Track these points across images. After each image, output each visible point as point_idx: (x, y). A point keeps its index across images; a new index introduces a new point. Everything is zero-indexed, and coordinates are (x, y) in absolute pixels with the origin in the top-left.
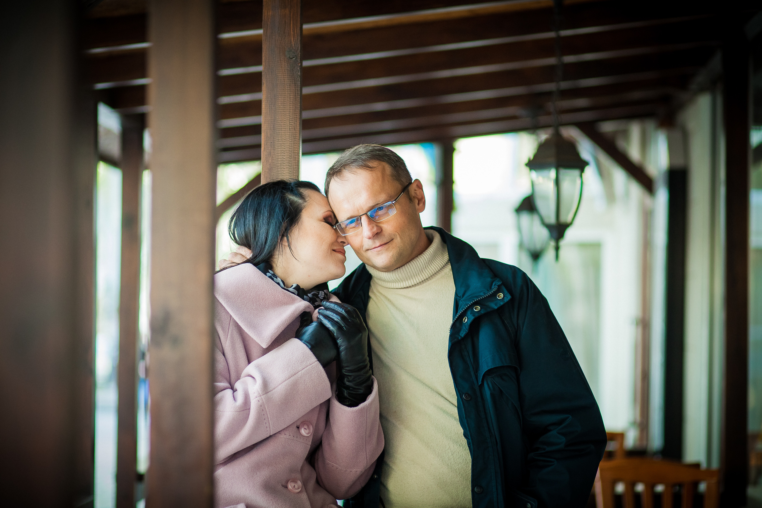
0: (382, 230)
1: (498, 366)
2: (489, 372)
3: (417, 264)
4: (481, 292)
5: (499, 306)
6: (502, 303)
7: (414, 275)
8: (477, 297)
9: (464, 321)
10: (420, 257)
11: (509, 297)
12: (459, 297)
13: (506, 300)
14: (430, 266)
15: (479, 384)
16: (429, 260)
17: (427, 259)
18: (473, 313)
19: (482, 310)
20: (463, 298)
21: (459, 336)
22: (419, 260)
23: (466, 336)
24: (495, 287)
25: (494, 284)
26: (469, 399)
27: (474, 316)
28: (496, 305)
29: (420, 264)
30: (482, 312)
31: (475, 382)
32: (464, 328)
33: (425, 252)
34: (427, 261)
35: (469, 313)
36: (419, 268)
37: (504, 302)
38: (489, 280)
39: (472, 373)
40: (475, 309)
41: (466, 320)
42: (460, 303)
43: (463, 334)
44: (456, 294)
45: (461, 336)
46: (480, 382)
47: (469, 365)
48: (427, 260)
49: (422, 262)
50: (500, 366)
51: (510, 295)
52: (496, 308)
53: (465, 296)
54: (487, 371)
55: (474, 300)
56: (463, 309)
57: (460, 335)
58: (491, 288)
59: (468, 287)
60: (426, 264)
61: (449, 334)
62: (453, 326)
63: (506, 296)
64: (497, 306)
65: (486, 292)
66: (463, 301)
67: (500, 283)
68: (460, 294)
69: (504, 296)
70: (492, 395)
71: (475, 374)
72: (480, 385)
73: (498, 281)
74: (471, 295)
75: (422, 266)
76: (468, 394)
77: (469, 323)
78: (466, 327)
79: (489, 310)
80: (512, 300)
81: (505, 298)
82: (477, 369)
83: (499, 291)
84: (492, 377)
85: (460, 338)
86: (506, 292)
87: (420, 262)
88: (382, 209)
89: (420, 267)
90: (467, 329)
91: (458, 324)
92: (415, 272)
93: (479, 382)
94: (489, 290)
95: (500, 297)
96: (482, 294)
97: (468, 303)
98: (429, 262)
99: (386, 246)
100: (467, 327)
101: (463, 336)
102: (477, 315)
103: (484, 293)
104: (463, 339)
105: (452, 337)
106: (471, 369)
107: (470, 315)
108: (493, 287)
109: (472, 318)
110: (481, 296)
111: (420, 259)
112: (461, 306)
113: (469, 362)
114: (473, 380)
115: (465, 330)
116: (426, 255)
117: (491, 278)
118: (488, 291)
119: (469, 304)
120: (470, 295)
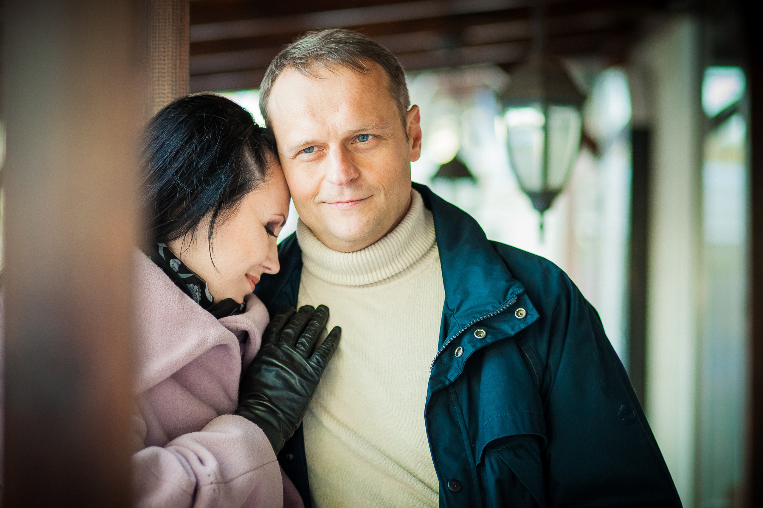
0: (359, 177)
1: (509, 435)
2: (494, 445)
3: (386, 248)
4: (489, 304)
5: (517, 330)
6: (523, 326)
7: (379, 266)
8: (481, 313)
9: (457, 355)
10: (391, 236)
11: (535, 316)
12: (450, 310)
13: (531, 320)
14: (406, 250)
15: (477, 463)
16: (405, 241)
17: (403, 240)
18: (473, 341)
19: (489, 336)
20: (458, 313)
21: (447, 378)
22: (388, 243)
23: (459, 379)
24: (512, 297)
25: (510, 291)
26: (459, 488)
27: (473, 346)
28: (513, 328)
29: (390, 249)
30: (489, 341)
31: (471, 459)
32: (455, 364)
33: (398, 227)
34: (402, 244)
35: (466, 339)
36: (388, 255)
37: (527, 323)
38: (502, 284)
39: (466, 444)
40: (477, 334)
41: (460, 353)
42: (452, 321)
43: (453, 376)
44: (446, 305)
45: (449, 380)
46: (479, 461)
47: (460, 430)
48: (402, 242)
49: (395, 245)
50: (512, 434)
51: (537, 313)
52: (512, 333)
53: (462, 310)
54: (490, 442)
55: (475, 318)
56: (455, 332)
57: (449, 376)
58: (505, 299)
59: (466, 294)
60: (400, 249)
61: (431, 374)
62: (438, 361)
63: (530, 313)
64: (514, 330)
65: (497, 305)
66: (457, 317)
67: (520, 291)
68: (453, 306)
69: (527, 313)
70: (499, 482)
71: (471, 446)
72: (479, 464)
73: (517, 287)
74: (471, 308)
75: (393, 251)
76: (457, 481)
77: (465, 358)
78: (460, 365)
79: (500, 337)
80: (540, 322)
81: (528, 316)
82: (473, 438)
83: (518, 304)
84: (498, 451)
85: (447, 383)
86: (530, 306)
87: (390, 245)
88: (365, 140)
89: (390, 254)
90: (460, 368)
91: (445, 359)
92: (382, 262)
93: (477, 459)
94: (502, 301)
95: (521, 314)
96: (489, 308)
97: (465, 322)
98: (405, 244)
99: (360, 205)
100: (462, 365)
101: (452, 379)
102: (479, 345)
103: (494, 307)
104: (453, 384)
105: (433, 379)
106: (465, 436)
107: (469, 345)
108: (509, 297)
109: (471, 350)
110: (488, 312)
111: (392, 240)
112: (453, 327)
113: (461, 425)
114: (467, 455)
115: (457, 369)
116: (401, 233)
117: (507, 281)
118: (500, 304)
119: (467, 326)
120: (469, 309)
